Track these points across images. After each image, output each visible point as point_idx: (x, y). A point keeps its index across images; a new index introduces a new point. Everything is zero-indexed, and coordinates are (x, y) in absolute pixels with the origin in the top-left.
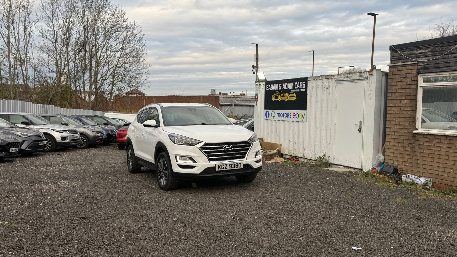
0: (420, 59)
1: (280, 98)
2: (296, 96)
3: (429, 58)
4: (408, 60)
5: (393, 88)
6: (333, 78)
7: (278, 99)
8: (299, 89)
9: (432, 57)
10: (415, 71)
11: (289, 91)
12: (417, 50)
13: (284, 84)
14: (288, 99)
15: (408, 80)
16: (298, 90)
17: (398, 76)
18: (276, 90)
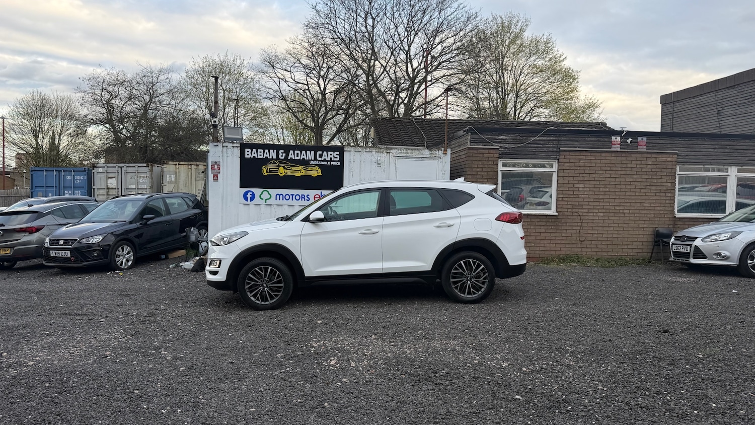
0: (502, 145)
1: (282, 172)
2: (320, 170)
3: (510, 145)
4: (489, 144)
5: (474, 170)
6: (389, 153)
7: (279, 173)
8: (328, 161)
9: (513, 145)
10: (497, 155)
11: (304, 163)
12: (498, 135)
13: (291, 152)
14: (302, 174)
15: (490, 163)
16: (325, 163)
17: (479, 159)
18: (272, 159)
